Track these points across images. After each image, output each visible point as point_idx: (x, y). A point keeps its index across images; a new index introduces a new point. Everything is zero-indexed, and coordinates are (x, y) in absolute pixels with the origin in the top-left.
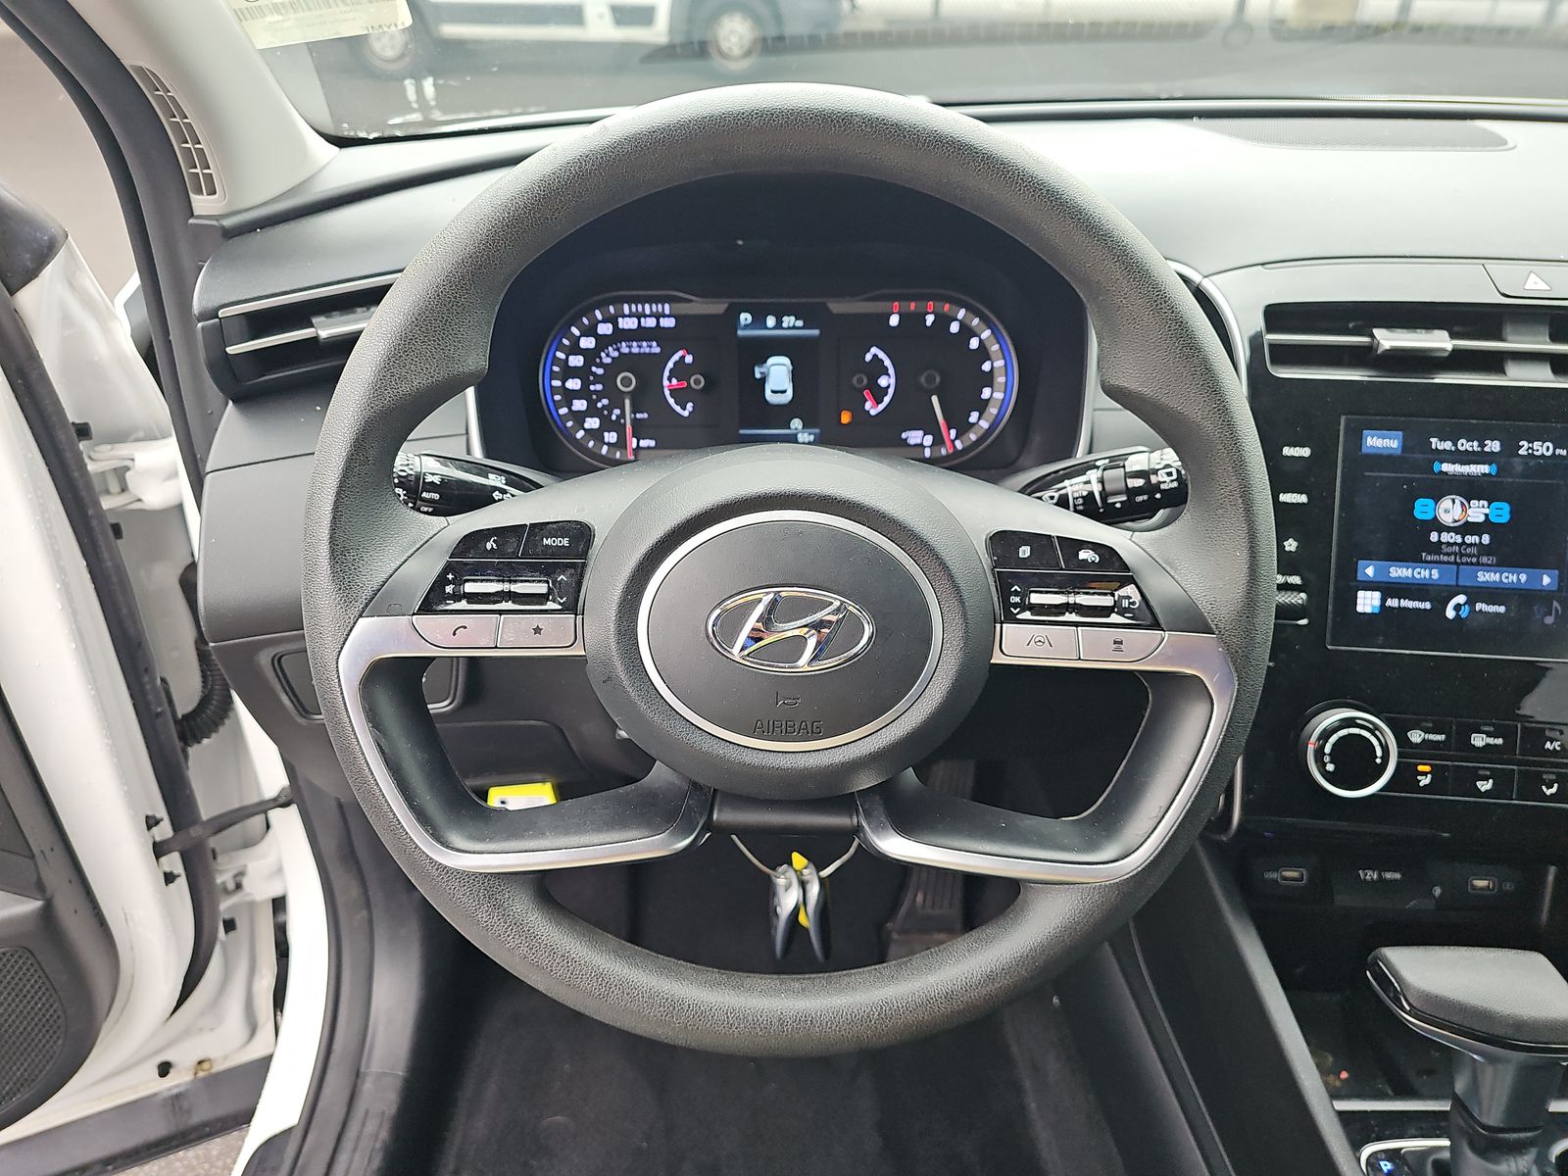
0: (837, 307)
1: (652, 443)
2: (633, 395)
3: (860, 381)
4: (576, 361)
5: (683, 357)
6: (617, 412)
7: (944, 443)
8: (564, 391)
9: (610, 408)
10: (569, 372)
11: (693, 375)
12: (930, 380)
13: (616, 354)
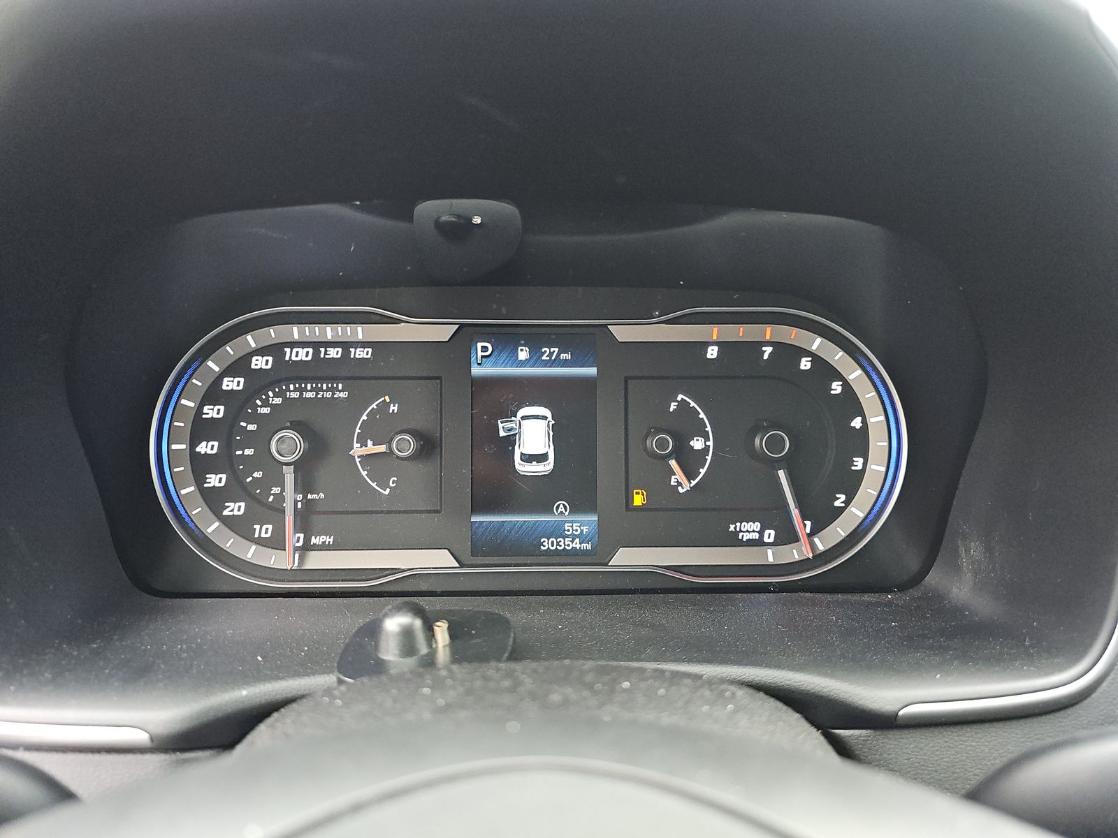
0: (624, 332)
1: (330, 540)
2: (298, 465)
3: (662, 444)
4: (213, 412)
5: (386, 405)
6: (276, 490)
7: (797, 540)
8: (195, 458)
9: (265, 484)
10: (201, 429)
11: (398, 433)
12: (775, 443)
13: (278, 401)
